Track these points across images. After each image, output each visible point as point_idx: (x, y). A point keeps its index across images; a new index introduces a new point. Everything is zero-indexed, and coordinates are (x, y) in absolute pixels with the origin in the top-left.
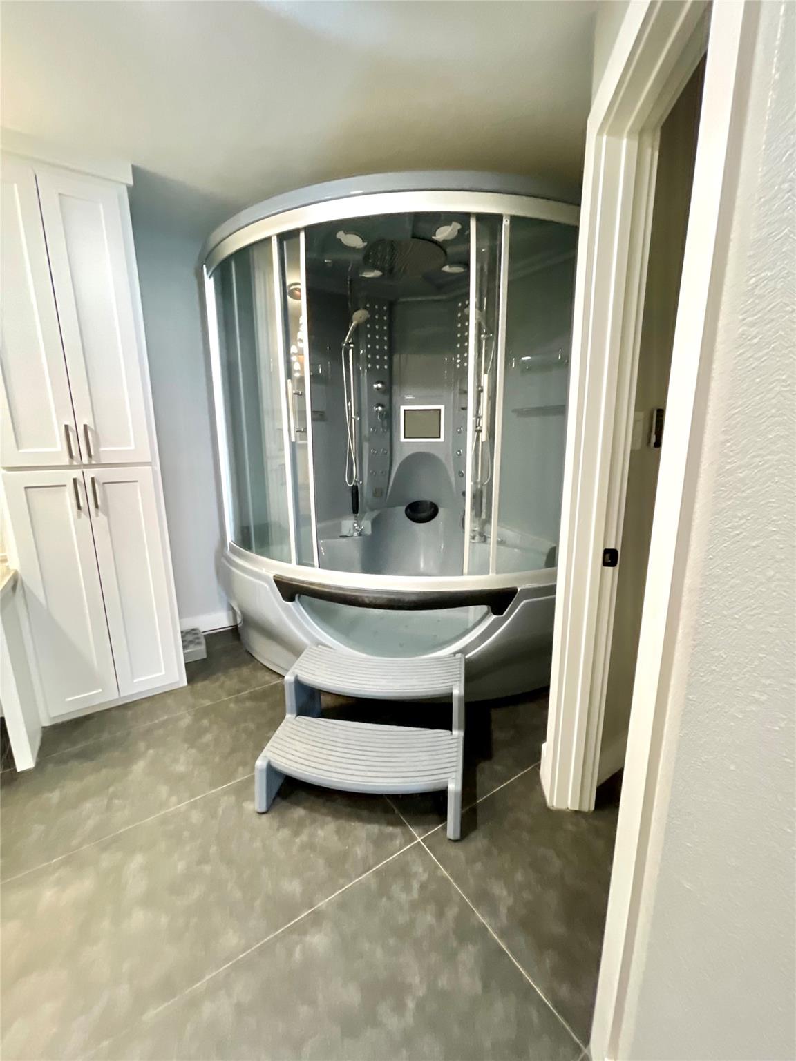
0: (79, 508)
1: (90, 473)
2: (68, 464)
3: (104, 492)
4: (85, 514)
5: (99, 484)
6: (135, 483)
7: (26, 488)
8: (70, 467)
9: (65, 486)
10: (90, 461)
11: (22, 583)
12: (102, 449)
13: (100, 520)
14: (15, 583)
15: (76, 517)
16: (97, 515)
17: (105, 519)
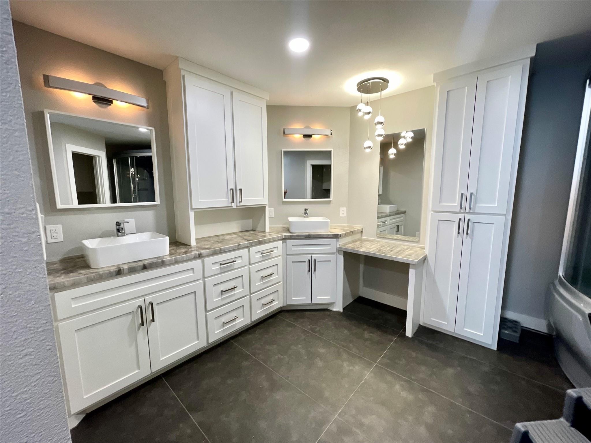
0: (459, 233)
1: (468, 217)
2: (459, 211)
3: (473, 226)
4: (461, 236)
5: (471, 222)
6: (493, 225)
7: (438, 220)
8: (459, 213)
9: (455, 221)
10: (469, 211)
11: (427, 260)
12: (478, 205)
13: (467, 240)
14: (425, 259)
15: (457, 236)
16: (466, 238)
17: (470, 240)
